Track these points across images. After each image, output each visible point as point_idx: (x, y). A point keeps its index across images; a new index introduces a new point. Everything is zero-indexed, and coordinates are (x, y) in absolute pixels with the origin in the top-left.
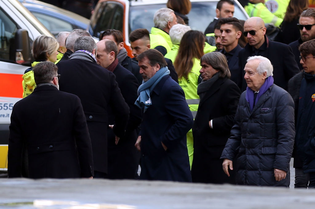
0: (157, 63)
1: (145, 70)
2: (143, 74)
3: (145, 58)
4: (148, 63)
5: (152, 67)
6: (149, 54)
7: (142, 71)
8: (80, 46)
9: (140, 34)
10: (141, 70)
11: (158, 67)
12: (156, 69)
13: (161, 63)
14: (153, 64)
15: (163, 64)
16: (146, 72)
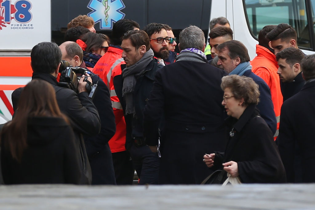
0: (238, 56)
1: (223, 62)
2: (221, 66)
3: (226, 48)
4: (227, 54)
5: (231, 60)
6: (230, 44)
7: (220, 63)
8: (192, 42)
9: (223, 31)
10: (219, 61)
11: (238, 61)
12: (235, 62)
13: (242, 57)
14: (232, 57)
15: (244, 59)
16: (224, 64)
